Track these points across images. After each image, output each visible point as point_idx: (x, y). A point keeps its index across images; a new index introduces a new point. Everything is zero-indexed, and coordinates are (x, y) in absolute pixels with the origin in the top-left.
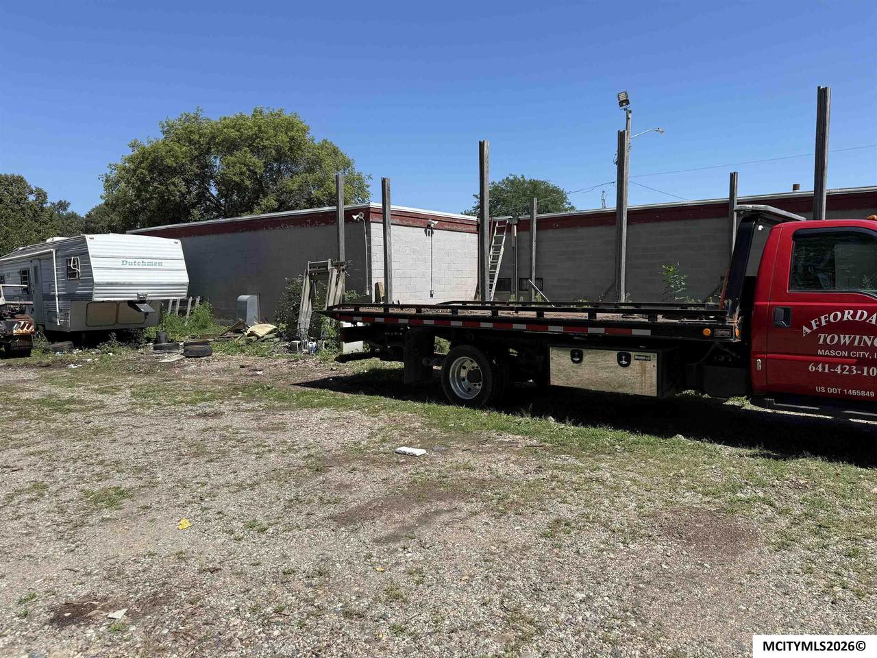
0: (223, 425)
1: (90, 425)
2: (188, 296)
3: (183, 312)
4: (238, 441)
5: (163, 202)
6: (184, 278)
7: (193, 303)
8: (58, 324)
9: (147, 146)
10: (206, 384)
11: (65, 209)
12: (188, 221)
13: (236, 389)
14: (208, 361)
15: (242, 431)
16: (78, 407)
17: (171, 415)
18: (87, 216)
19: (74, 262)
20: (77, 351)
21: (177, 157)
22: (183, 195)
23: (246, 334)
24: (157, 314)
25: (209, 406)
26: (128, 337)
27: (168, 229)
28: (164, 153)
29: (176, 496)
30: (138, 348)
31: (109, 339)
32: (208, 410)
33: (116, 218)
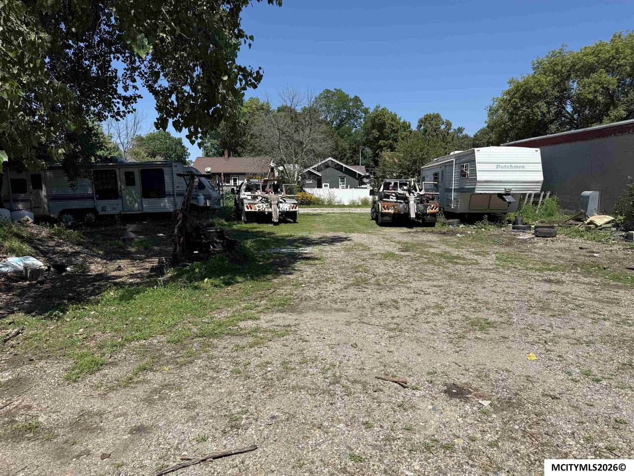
0: (563, 291)
1: (469, 274)
2: (541, 191)
3: (535, 203)
4: (576, 306)
5: (528, 120)
6: (540, 177)
7: (544, 196)
8: (452, 208)
9: (520, 81)
10: (551, 258)
11: (461, 133)
12: (546, 135)
13: (576, 265)
14: (553, 241)
15: (580, 298)
16: (462, 261)
17: (524, 276)
18: (475, 136)
19: (466, 168)
20: (462, 226)
21: (543, 86)
22: (544, 114)
23: (586, 222)
24: (517, 204)
25: (553, 275)
26: (495, 219)
27: (531, 141)
28: (533, 85)
29: (527, 335)
30: (501, 227)
31: (483, 219)
32: (552, 278)
33: (493, 136)
